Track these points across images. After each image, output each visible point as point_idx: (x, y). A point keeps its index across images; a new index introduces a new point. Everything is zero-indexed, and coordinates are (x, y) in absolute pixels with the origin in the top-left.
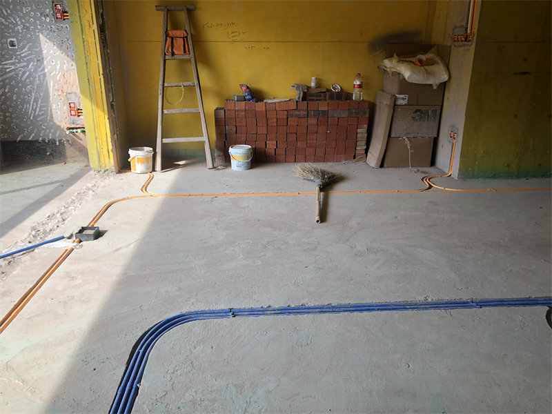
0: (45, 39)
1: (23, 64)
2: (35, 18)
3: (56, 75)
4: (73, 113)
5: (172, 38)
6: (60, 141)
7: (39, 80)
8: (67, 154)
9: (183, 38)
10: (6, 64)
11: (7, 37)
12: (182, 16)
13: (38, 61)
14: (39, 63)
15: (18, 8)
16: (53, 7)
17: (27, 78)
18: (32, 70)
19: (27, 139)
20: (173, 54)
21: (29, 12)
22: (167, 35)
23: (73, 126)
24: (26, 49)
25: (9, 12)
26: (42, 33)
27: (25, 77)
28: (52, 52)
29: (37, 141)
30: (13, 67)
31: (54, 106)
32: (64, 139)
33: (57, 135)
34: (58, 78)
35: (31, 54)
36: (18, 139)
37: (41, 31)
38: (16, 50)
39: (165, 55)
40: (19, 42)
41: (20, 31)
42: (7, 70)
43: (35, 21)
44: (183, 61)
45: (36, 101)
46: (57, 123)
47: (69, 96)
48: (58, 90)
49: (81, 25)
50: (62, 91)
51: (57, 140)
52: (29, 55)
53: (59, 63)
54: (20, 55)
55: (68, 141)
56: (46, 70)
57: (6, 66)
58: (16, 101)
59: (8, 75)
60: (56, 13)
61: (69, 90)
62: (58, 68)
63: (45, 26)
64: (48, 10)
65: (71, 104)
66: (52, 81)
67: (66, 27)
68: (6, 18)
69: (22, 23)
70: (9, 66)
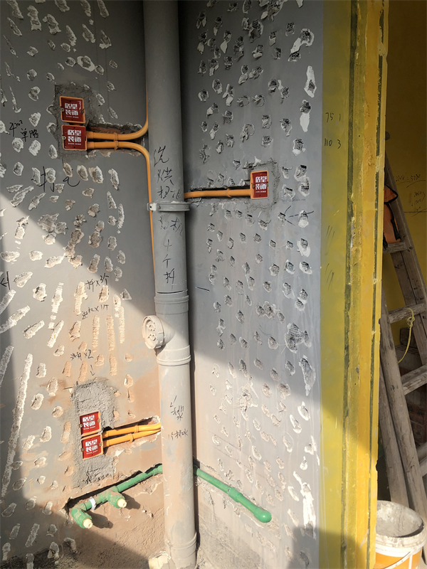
0: (18, 214)
3: (46, 333)
4: (91, 446)
6: (40, 558)
16: (55, 108)
23: (88, 489)
28: (39, 256)
31: (29, 443)
32: (54, 545)
33: (33, 537)
34: (51, 344)
37: (4, 188)
47: (81, 395)
48: (47, 384)
50: (63, 385)
51: (29, 556)
53: (59, 292)
55: (68, 544)
56: (13, 322)
60: (65, 129)
61: (84, 374)
62: (55, 309)
63: (22, 168)
64: (38, 115)
65: (84, 420)
66: (30, 357)
67: (94, 173)
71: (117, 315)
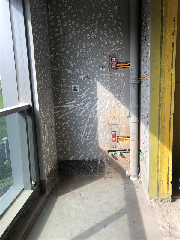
0: (100, 85)
1: (81, 104)
2: (95, 69)
3: (105, 111)
4: (114, 139)
6: (101, 161)
7: (92, 115)
8: (106, 171)
10: (69, 104)
11: (72, 84)
13: (93, 101)
14: (93, 103)
15: (83, 61)
16: (109, 60)
17: (84, 114)
18: (88, 108)
19: (77, 159)
21: (91, 64)
23: (113, 149)
24: (85, 93)
25: (75, 65)
26: (99, 81)
27: (82, 113)
28: (104, 94)
29: (85, 160)
30: (74, 106)
31: (100, 135)
32: (104, 159)
33: (100, 155)
34: (106, 114)
35: (89, 96)
36: (71, 159)
37: (98, 79)
38: (78, 94)
40: (80, 87)
41: (82, 79)
42: (69, 109)
43: (95, 71)
45: (87, 130)
46: (101, 146)
47: (112, 126)
48: (105, 123)
50: (108, 123)
51: (99, 159)
52: (87, 97)
53: (108, 102)
54: (80, 97)
55: (108, 160)
56: (98, 108)
57: (69, 106)
58: (73, 131)
59: (69, 112)
60: (111, 65)
61: (113, 122)
62: (107, 106)
63: (101, 74)
64: (105, 62)
65: (113, 133)
66: (101, 116)
67: (118, 74)
68: (73, 70)
69: (84, 73)
70: (71, 105)
71: (122, 109)
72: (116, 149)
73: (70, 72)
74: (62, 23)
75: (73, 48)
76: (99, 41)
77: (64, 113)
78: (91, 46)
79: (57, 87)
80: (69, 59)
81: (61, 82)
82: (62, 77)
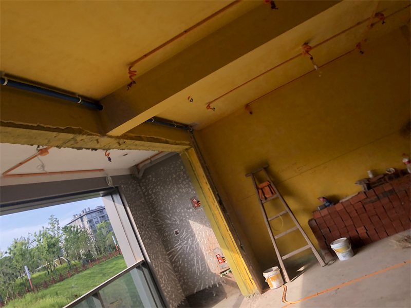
0: (193, 222)
1: (185, 243)
2: (185, 212)
3: (204, 241)
4: (221, 261)
5: (262, 189)
6: (220, 285)
7: (196, 248)
8: (226, 291)
9: (268, 186)
10: (176, 246)
11: (173, 230)
12: (263, 173)
13: (192, 236)
14: (193, 238)
15: (174, 211)
16: (192, 202)
17: (190, 249)
18: (191, 244)
19: (199, 290)
20: (266, 198)
21: (181, 210)
22: (258, 189)
23: (223, 270)
24: (184, 232)
25: (170, 215)
26: (190, 219)
27: (188, 250)
28: (198, 228)
29: (206, 289)
30: (180, 247)
31: (209, 262)
32: (221, 281)
33: (216, 280)
34: (206, 243)
35: (188, 234)
36: (195, 292)
37: (189, 219)
38: (179, 236)
39: (261, 201)
40: (180, 230)
41: (179, 223)
42: (178, 250)
43: (185, 214)
44: (273, 199)
45: (198, 262)
46: (214, 272)
47: (215, 251)
48: (208, 250)
49: (209, 206)
50: (210, 250)
51: (217, 283)
52: (187, 235)
53: (203, 233)
54: (182, 238)
55: (223, 281)
56: (198, 240)
57: (177, 248)
58: (187, 267)
59: (179, 253)
60: (194, 205)
61: (213, 247)
62: (204, 236)
63: (190, 214)
64: (190, 205)
65: (217, 256)
66: (203, 246)
67: (201, 210)
68: (170, 219)
69: (179, 218)
70: (178, 247)
72: (226, 269)
73: (169, 221)
74: (152, 191)
75: (165, 204)
76: (180, 192)
77: (175, 255)
78: (176, 198)
79: (164, 236)
80: (165, 213)
81: (165, 232)
82: (164, 228)
